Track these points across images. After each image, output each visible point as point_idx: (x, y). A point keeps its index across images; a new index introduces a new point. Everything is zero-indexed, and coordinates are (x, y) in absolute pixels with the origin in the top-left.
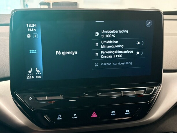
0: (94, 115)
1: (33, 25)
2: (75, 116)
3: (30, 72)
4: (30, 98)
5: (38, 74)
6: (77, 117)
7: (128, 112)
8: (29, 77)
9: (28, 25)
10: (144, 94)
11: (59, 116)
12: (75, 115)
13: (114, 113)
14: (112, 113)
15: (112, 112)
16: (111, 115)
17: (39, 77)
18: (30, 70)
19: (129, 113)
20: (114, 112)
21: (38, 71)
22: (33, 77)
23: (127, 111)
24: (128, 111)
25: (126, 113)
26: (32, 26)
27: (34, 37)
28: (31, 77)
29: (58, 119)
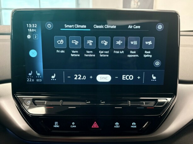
0: (95, 125)
1: (34, 26)
2: (74, 125)
3: (30, 74)
4: (29, 102)
5: (39, 77)
6: (75, 126)
7: (134, 125)
8: (29, 80)
9: (29, 25)
10: (155, 106)
11: (56, 123)
12: (73, 123)
13: (118, 125)
14: (115, 125)
16: (115, 127)
17: (39, 80)
18: (30, 72)
19: (136, 127)
21: (38, 74)
22: (33, 80)
23: (133, 124)
25: (132, 126)
26: (32, 26)
27: (34, 38)
28: (31, 80)
29: (55, 126)
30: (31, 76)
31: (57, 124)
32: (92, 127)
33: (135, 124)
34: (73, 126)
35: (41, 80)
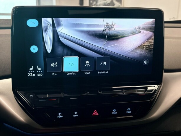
0: (95, 113)
3: (31, 69)
4: (31, 96)
5: (40, 71)
7: (129, 111)
8: (30, 75)
10: (146, 93)
11: (60, 114)
12: (76, 113)
13: (116, 112)
14: (113, 112)
15: (114, 110)
18: (31, 67)
19: (130, 112)
20: (115, 110)
21: (39, 69)
22: (34, 75)
24: (130, 109)
25: (128, 112)
28: (32, 75)
29: (59, 117)
30: (32, 71)
31: (60, 115)
32: (93, 115)
34: (76, 115)
35: (41, 75)
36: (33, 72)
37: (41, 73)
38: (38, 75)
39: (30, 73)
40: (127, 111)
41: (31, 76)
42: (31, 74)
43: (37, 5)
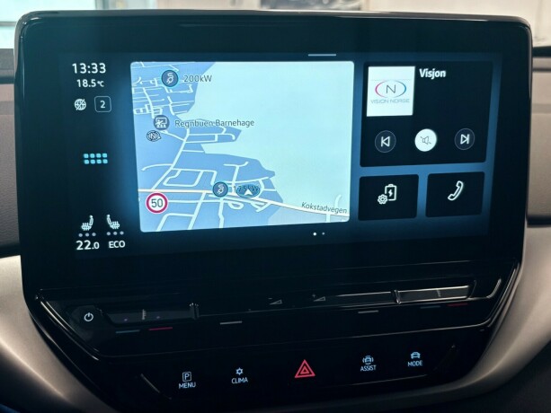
0: (305, 371)
1: (96, 68)
2: (241, 376)
3: (86, 227)
4: (89, 317)
5: (115, 233)
6: (246, 380)
7: (416, 359)
8: (84, 245)
9: (79, 68)
10: (470, 299)
11: (186, 375)
12: (239, 371)
13: (372, 364)
14: (364, 365)
15: (365, 360)
17: (117, 244)
18: (88, 221)
19: (420, 363)
20: (371, 360)
21: (115, 225)
22: (97, 246)
23: (412, 356)
24: (419, 354)
25: (411, 364)
26: (91, 69)
27: (99, 109)
28: (91, 246)
29: (184, 386)
30: (90, 232)
31: (188, 379)
32: (297, 376)
33: (419, 355)
34: (240, 379)
35: (122, 244)
36: (94, 234)
37: (118, 238)
38: (111, 245)
39: (83, 239)
40: (411, 360)
41: (87, 248)
42: (87, 243)
43: (100, 8)
